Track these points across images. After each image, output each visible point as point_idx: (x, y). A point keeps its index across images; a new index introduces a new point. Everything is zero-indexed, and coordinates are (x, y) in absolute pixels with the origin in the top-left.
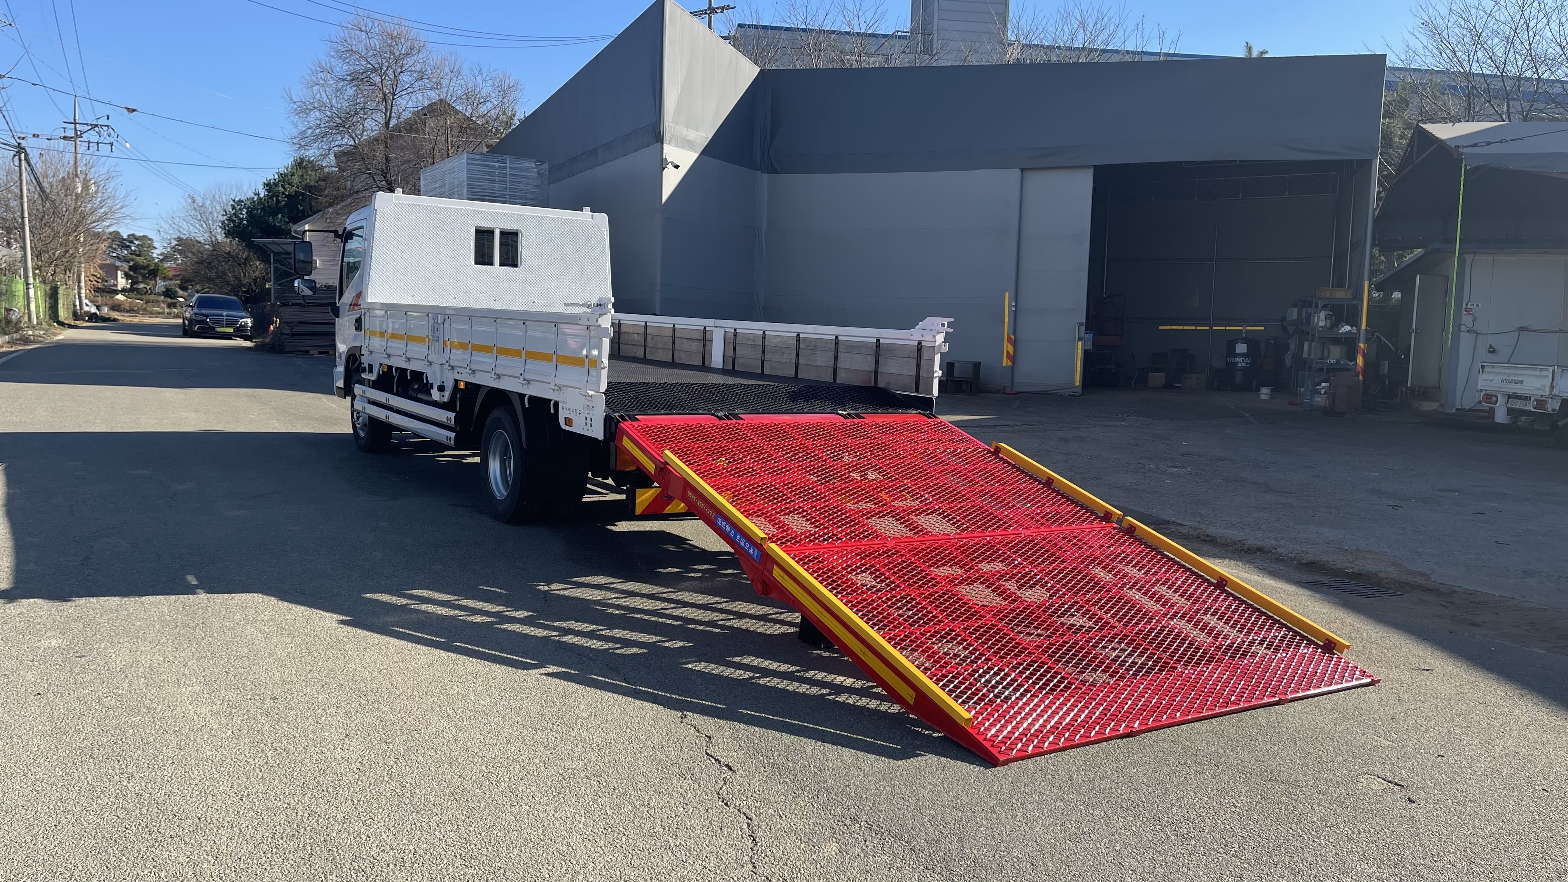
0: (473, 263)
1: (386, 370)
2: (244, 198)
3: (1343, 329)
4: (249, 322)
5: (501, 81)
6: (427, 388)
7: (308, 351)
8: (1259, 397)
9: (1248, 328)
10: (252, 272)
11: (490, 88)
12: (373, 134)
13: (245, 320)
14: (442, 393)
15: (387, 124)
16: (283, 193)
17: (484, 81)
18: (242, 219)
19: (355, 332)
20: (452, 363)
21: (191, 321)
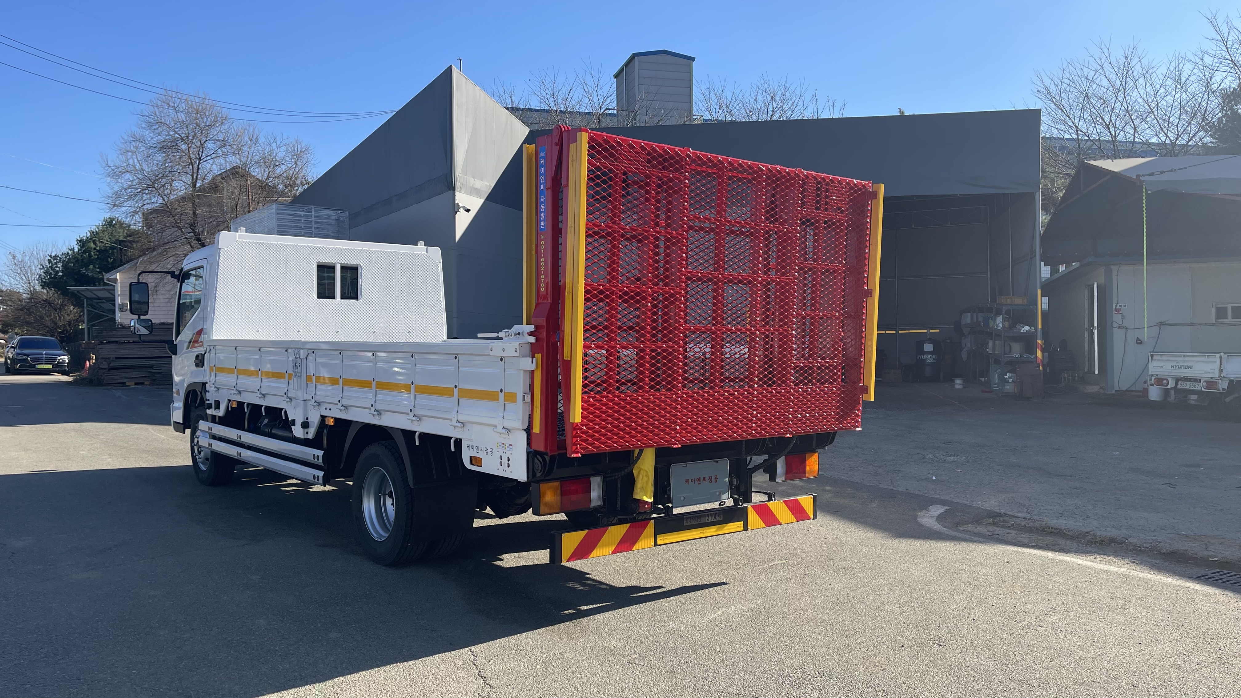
0: (316, 297)
1: (235, 406)
2: (59, 254)
3: (1023, 329)
4: (66, 359)
5: (293, 146)
6: (288, 424)
7: (124, 383)
8: (954, 386)
9: (931, 331)
10: (66, 316)
11: (284, 153)
12: (181, 194)
13: (62, 357)
14: (306, 430)
15: (194, 185)
16: (95, 249)
17: (278, 147)
18: (58, 272)
19: (194, 367)
20: (318, 399)
21: (13, 360)
